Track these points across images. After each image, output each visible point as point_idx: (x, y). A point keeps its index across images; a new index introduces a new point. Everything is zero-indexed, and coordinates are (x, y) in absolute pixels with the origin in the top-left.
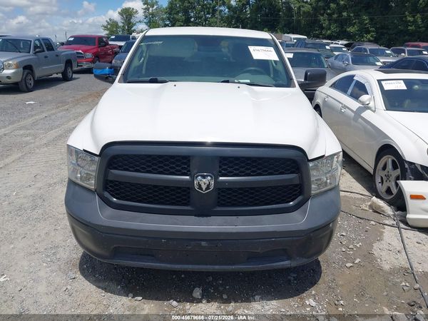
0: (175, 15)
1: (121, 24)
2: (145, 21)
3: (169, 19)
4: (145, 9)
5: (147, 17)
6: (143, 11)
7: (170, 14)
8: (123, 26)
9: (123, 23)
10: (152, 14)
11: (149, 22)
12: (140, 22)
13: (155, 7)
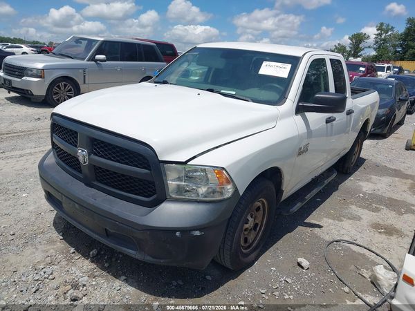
0: (409, 42)
1: (348, 49)
2: (375, 46)
3: (401, 46)
4: (377, 35)
5: (377, 42)
6: (375, 36)
7: (404, 40)
8: (350, 51)
9: (351, 48)
10: (384, 40)
11: (379, 47)
12: (369, 47)
13: (390, 33)
